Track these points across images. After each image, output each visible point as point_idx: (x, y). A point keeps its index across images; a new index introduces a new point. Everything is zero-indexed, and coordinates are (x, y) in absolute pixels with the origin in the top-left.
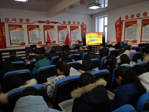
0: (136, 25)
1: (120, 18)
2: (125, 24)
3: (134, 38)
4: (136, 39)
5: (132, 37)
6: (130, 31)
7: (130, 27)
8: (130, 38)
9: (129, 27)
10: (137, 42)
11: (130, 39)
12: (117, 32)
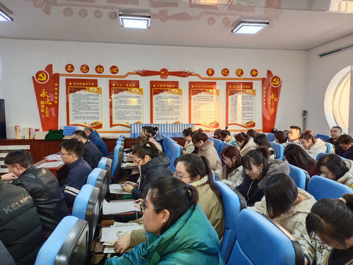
0: (96, 89)
1: (49, 68)
2: (67, 85)
3: (94, 118)
4: (100, 121)
5: (89, 115)
6: (82, 101)
7: (82, 92)
8: (84, 118)
9: (77, 92)
10: (103, 126)
11: (85, 121)
12: (42, 102)
